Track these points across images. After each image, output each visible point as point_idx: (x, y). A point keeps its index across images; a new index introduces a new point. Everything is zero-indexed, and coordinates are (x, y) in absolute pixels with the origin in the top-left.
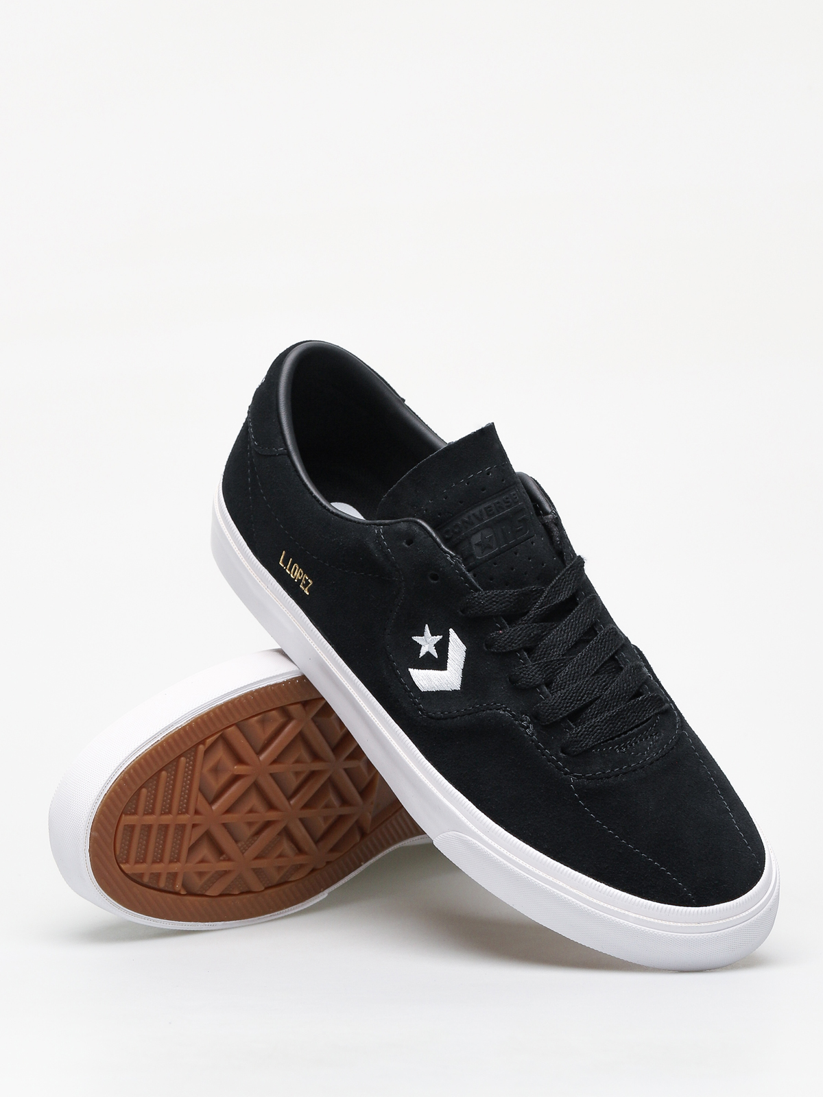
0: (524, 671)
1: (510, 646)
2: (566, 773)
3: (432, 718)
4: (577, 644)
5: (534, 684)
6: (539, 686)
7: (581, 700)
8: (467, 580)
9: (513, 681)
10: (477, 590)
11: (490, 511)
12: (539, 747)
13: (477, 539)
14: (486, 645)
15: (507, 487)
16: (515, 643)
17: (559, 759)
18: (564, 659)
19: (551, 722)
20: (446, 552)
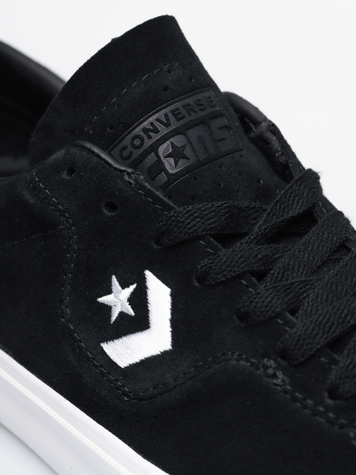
0: (255, 299)
1: (230, 271)
2: (342, 426)
3: (142, 399)
4: (324, 263)
5: (273, 312)
6: (279, 315)
7: (344, 322)
8: (157, 200)
9: (242, 317)
10: (170, 208)
11: (179, 114)
12: (295, 399)
13: (164, 149)
14: (197, 279)
15: (199, 88)
16: (238, 267)
17: (328, 408)
18: (311, 280)
19: (306, 356)
20: (121, 171)
